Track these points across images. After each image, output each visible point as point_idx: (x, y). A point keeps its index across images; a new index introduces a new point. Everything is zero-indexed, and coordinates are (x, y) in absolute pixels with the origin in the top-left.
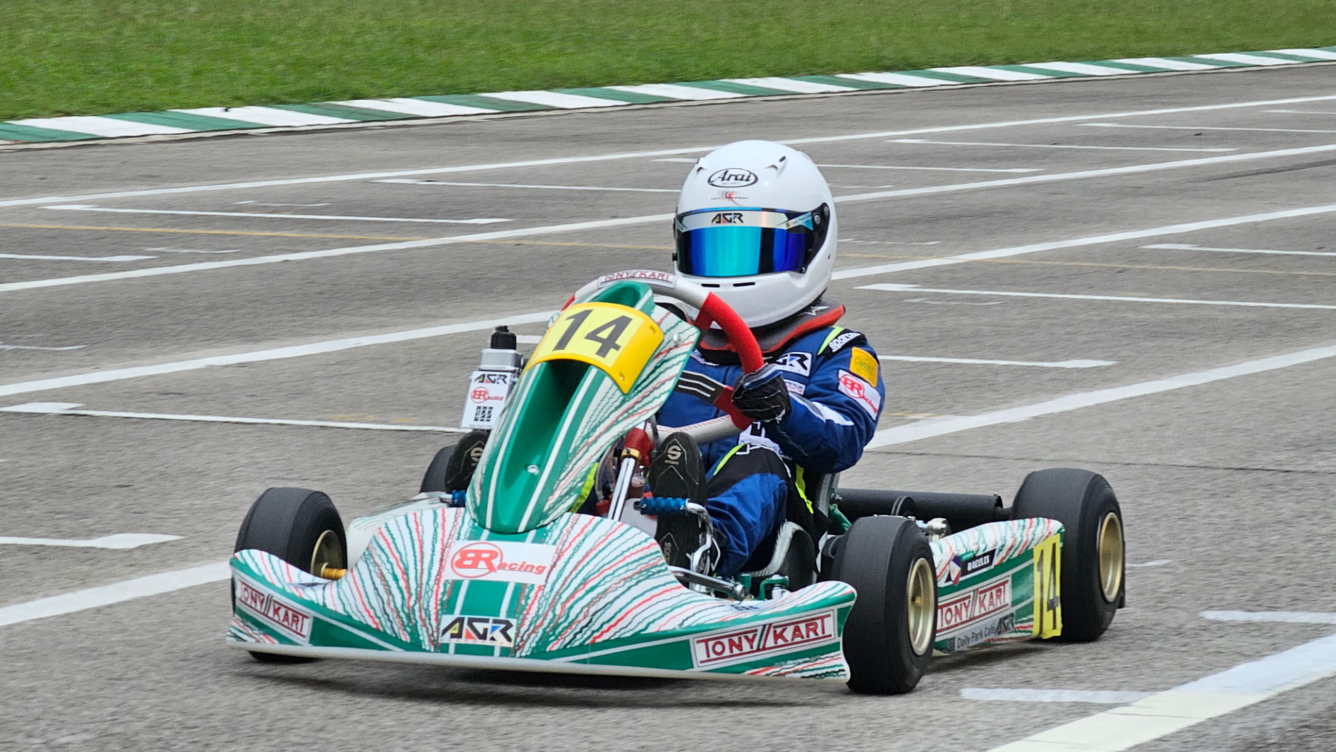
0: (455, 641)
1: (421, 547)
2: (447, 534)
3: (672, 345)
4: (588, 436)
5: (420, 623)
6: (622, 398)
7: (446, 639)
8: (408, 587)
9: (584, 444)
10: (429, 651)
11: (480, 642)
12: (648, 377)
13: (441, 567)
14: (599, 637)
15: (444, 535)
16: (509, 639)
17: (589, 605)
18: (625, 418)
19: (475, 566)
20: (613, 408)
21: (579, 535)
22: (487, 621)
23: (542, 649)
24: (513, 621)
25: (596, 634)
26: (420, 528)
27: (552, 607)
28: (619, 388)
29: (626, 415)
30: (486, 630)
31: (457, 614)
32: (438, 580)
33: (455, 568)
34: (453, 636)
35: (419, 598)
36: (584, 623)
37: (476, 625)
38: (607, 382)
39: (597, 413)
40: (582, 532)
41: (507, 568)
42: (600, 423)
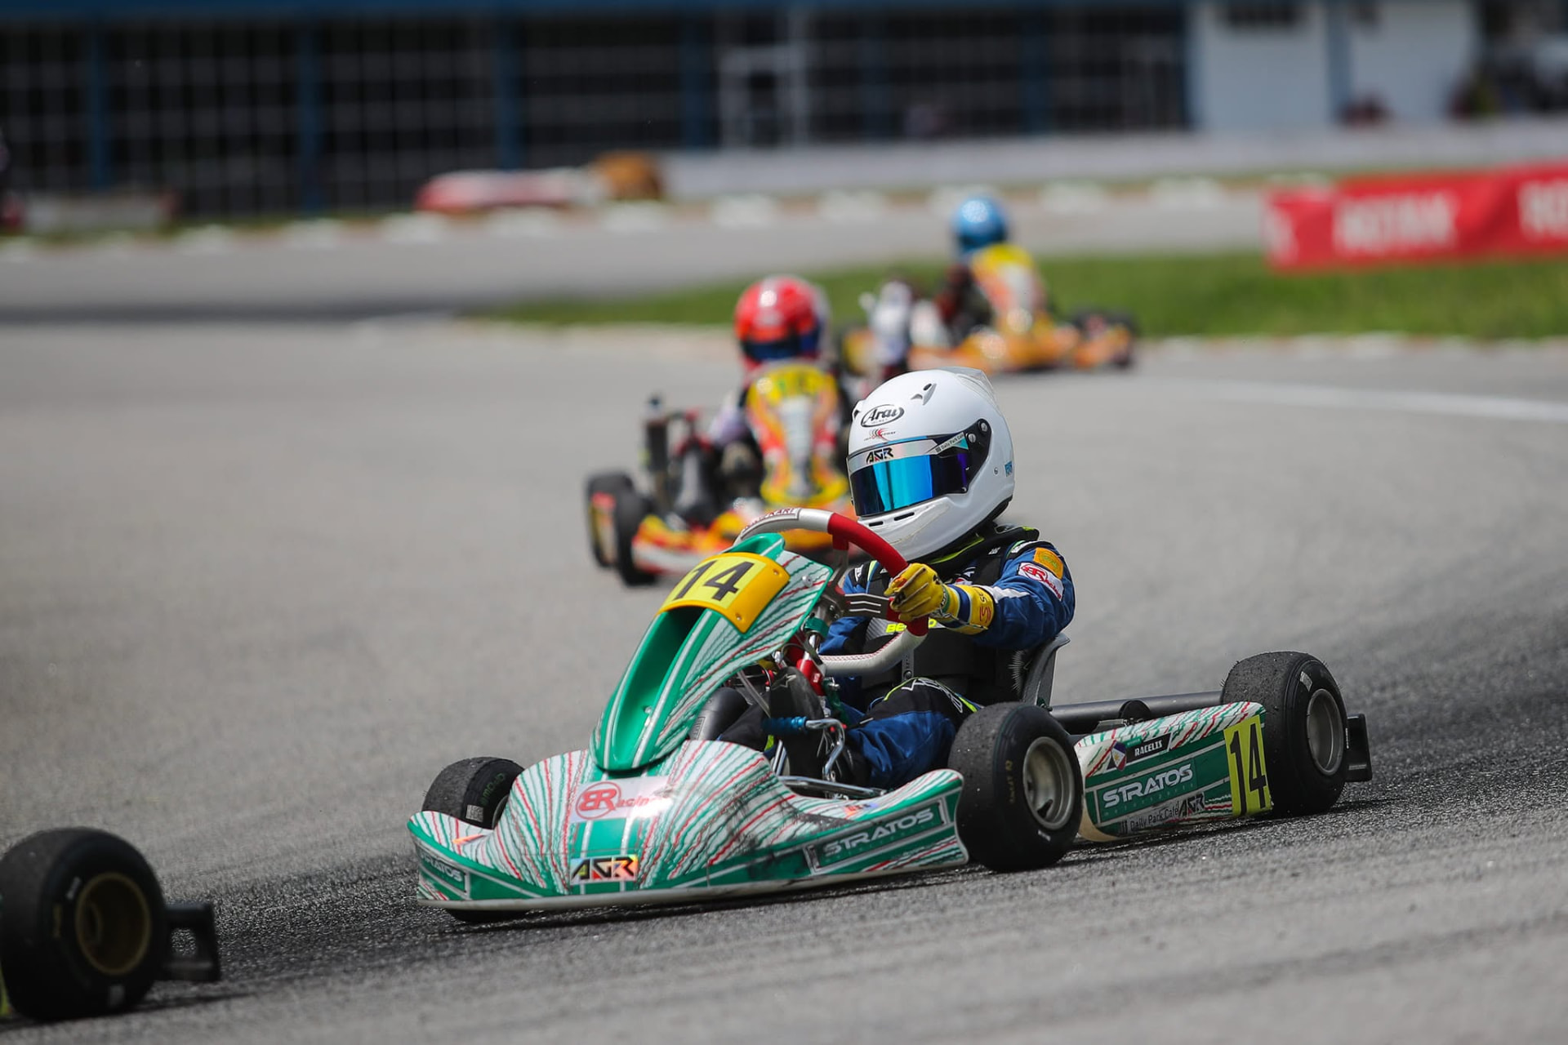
0: (584, 882)
1: (550, 795)
2: (573, 778)
3: (801, 585)
4: (701, 673)
5: (552, 869)
6: (739, 637)
7: (576, 881)
8: (540, 837)
9: (696, 681)
10: (564, 895)
11: (605, 880)
12: (770, 616)
13: (568, 812)
14: (716, 859)
15: (570, 780)
16: (631, 873)
17: (702, 831)
18: (743, 656)
19: (596, 807)
20: (728, 647)
21: (690, 761)
22: (610, 860)
23: (663, 879)
24: (633, 857)
25: (713, 857)
26: (550, 775)
27: (668, 837)
28: (736, 628)
29: (743, 652)
30: (610, 869)
31: (583, 857)
32: (565, 826)
33: (579, 811)
34: (582, 878)
35: (550, 845)
36: (698, 849)
37: (600, 864)
38: (722, 623)
39: (711, 651)
40: (693, 758)
41: (625, 804)
42: (715, 661)
